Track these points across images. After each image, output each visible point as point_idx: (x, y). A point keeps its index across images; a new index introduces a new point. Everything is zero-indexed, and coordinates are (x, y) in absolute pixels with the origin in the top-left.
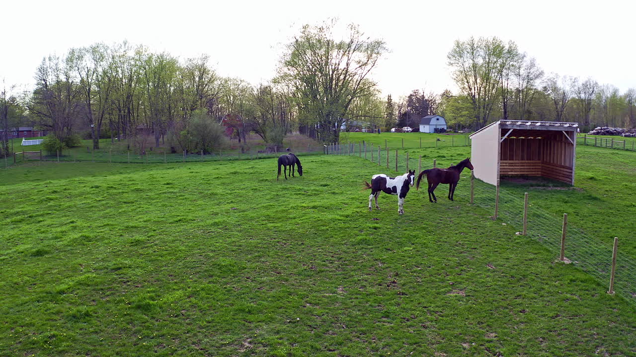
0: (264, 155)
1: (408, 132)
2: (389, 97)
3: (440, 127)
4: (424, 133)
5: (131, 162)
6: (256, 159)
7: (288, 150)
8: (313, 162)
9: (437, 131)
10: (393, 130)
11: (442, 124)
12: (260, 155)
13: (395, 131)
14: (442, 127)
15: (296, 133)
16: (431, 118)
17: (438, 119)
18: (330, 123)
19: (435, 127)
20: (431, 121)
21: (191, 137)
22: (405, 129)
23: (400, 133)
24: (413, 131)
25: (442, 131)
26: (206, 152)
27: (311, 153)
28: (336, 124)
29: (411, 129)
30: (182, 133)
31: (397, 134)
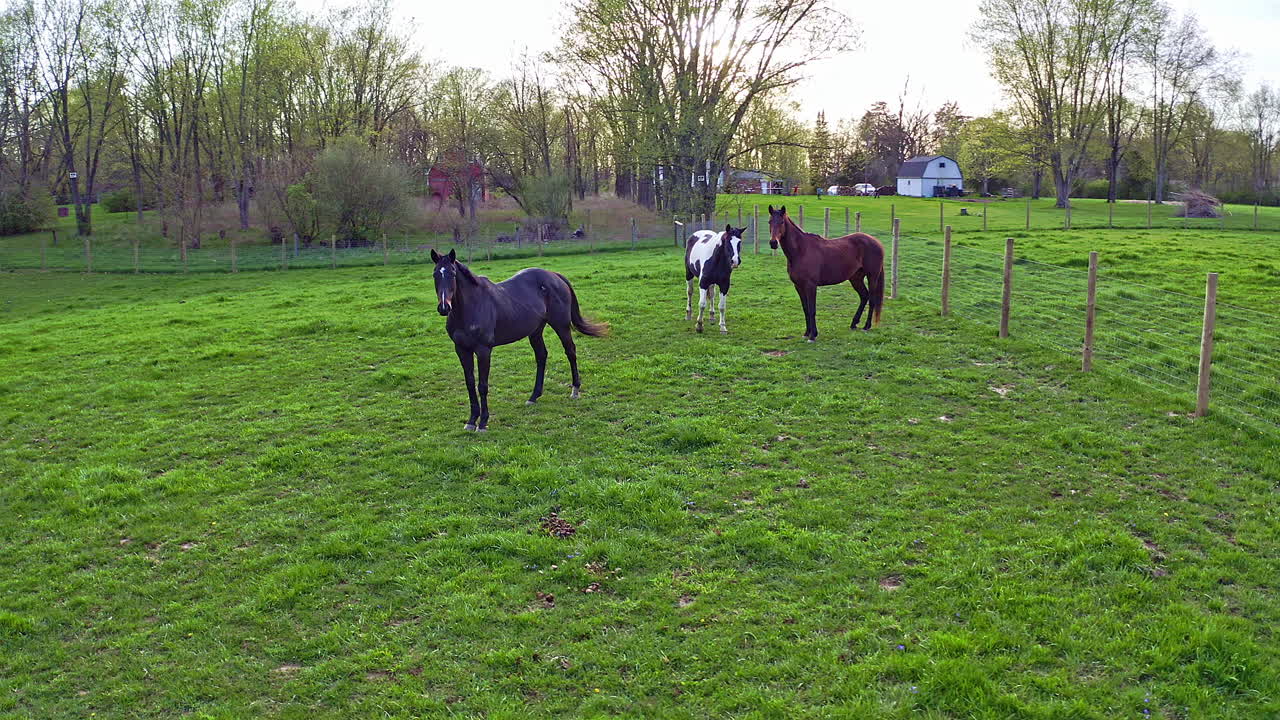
0: (512, 248)
1: (867, 195)
2: (821, 115)
3: (947, 184)
4: (909, 196)
5: (142, 272)
6: (485, 259)
7: (580, 234)
8: (637, 277)
9: (939, 192)
10: (833, 189)
11: (952, 176)
12: (499, 249)
13: (839, 193)
14: (953, 183)
15: (608, 195)
16: (927, 163)
17: (942, 165)
18: (690, 162)
19: (934, 183)
20: (928, 168)
21: (315, 201)
22: (860, 187)
23: (848, 198)
24: (878, 193)
25: (953, 193)
26: (356, 241)
27: (640, 243)
28: (708, 166)
29: (873, 189)
30: (292, 188)
31: (839, 197)
